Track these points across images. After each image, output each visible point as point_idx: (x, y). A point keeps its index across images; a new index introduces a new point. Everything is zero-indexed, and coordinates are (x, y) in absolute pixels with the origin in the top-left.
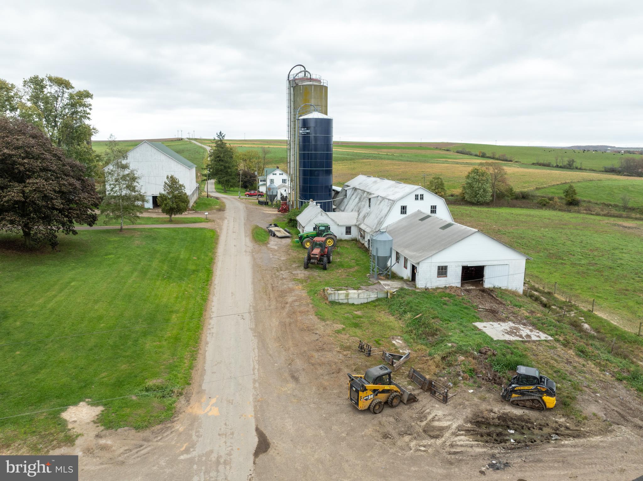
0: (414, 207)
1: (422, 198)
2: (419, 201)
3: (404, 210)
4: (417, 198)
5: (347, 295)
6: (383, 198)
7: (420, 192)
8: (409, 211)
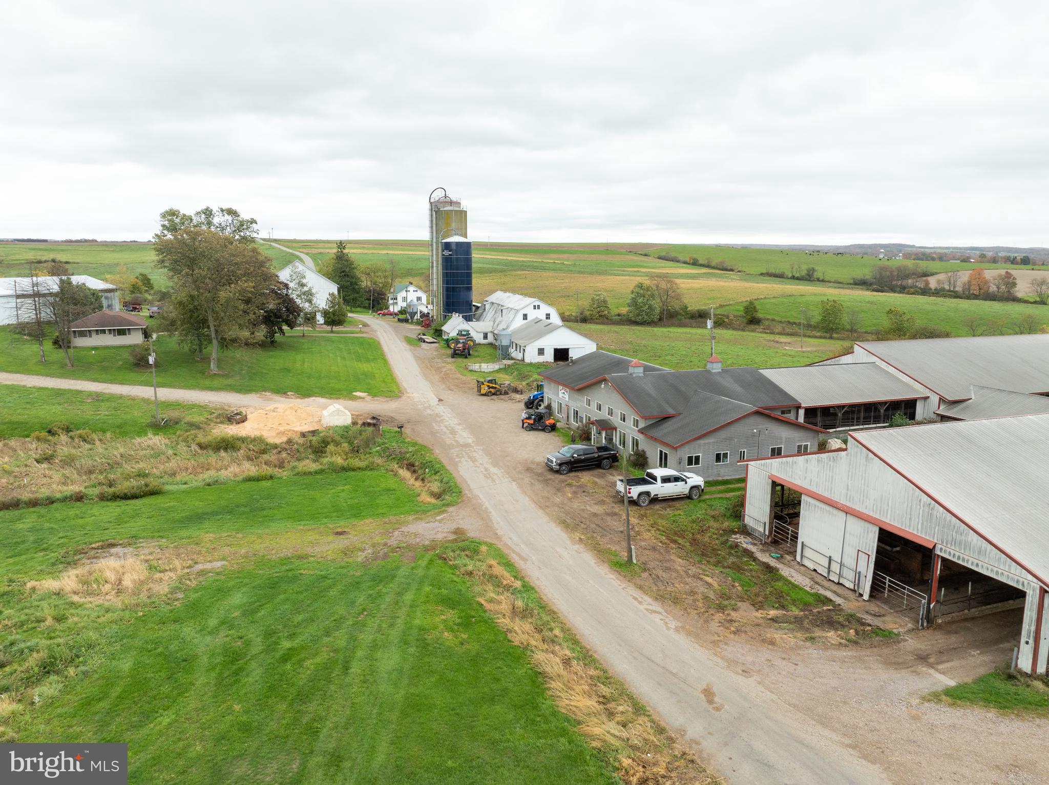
0: (533, 315)
1: (539, 308)
2: (537, 310)
3: (525, 317)
4: (535, 308)
5: (480, 366)
6: (512, 309)
7: (537, 303)
8: (529, 318)
